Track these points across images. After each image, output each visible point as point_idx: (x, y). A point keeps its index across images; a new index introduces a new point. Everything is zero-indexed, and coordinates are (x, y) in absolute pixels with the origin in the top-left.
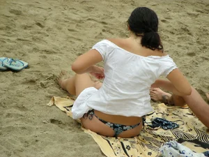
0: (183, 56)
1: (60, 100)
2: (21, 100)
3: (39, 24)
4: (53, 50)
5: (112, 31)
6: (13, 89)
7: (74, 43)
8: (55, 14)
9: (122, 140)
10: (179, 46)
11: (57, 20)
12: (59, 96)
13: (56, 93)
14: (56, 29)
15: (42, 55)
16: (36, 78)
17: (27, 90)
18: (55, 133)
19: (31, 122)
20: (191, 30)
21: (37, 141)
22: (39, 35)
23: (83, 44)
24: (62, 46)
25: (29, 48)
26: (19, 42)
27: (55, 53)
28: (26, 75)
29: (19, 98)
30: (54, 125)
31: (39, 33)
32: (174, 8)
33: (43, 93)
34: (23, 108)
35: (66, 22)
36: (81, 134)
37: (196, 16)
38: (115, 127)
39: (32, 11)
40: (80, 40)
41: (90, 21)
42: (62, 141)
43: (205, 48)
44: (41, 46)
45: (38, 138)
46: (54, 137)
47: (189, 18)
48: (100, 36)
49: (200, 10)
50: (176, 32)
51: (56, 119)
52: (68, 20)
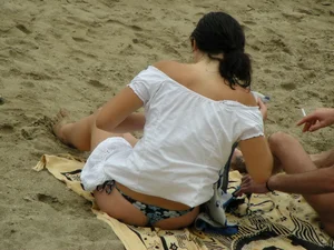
0: (273, 88)
1: (56, 161)
3: (22, 28)
4: (46, 73)
5: (150, 42)
7: (82, 61)
8: (51, 10)
9: (163, 233)
10: (267, 71)
11: (54, 20)
12: (54, 153)
13: (48, 149)
14: (50, 37)
15: (27, 81)
16: (15, 122)
18: (45, 218)
19: (4, 198)
20: (289, 43)
21: (13, 232)
22: (20, 47)
23: (98, 64)
24: (62, 66)
27: (49, 78)
30: (45, 206)
31: (22, 43)
32: (260, 4)
33: (25, 147)
35: (70, 24)
36: (91, 221)
37: (299, 19)
38: (148, 210)
39: (10, 6)
40: (93, 56)
41: (111, 25)
42: (57, 232)
43: (312, 75)
44: (26, 66)
45: (15, 227)
46: (43, 226)
47: (286, 23)
48: (128, 51)
49: (307, 9)
50: (263, 48)
51: (48, 193)
52: (72, 21)
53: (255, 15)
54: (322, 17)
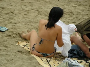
1: (21, 43)
2: (6, 43)
3: (12, 12)
5: (42, 14)
6: (2, 39)
7: (26, 19)
8: (18, 8)
10: (69, 19)
11: (19, 10)
12: (21, 41)
13: (19, 40)
14: (19, 14)
15: (13, 25)
16: (11, 34)
17: (8, 39)
18: (19, 56)
19: (10, 52)
20: (74, 13)
21: (12, 60)
22: (11, 17)
23: (30, 20)
24: (21, 21)
25: (8, 22)
26: (4, 20)
28: (7, 33)
29: (4, 43)
30: (19, 53)
31: (12, 16)
32: (67, 4)
33: (14, 40)
34: (6, 47)
35: (23, 11)
36: (30, 56)
37: (76, 7)
39: (9, 7)
40: (28, 18)
41: (32, 10)
42: (22, 59)
43: (79, 20)
44: (13, 21)
45: (13, 59)
46: (19, 58)
47: (73, 8)
48: (37, 16)
49: (77, 4)
50: (68, 14)
51: (20, 50)
52: (23, 10)
53: (65, 6)
54: (81, 6)
